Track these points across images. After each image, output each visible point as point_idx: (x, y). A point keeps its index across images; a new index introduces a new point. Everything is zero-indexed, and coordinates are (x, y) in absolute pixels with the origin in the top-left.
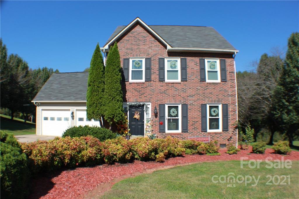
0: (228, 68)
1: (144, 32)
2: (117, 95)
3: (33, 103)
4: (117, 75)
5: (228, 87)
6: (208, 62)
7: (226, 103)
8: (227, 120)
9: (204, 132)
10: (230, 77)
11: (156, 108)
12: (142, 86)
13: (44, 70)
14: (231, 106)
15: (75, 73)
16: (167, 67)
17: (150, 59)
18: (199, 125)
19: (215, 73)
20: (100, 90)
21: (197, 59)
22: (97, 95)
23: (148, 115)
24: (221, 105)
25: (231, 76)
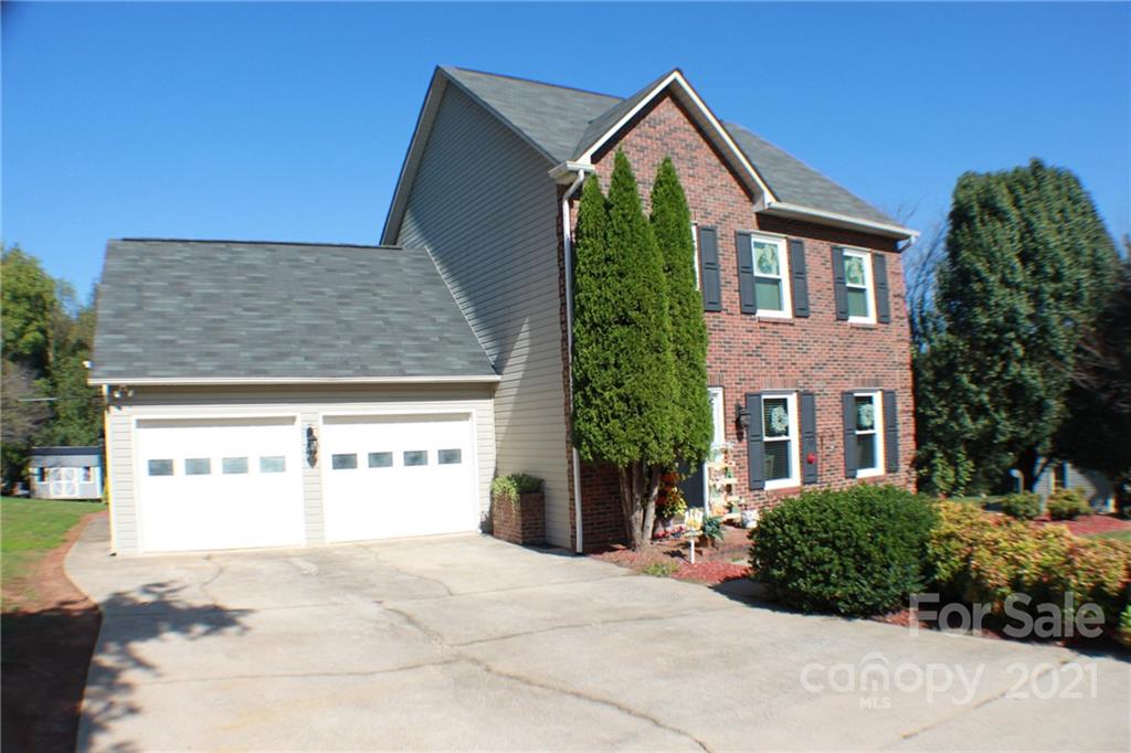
0: (891, 281)
5: (893, 339)
7: (889, 387)
8: (895, 438)
10: (895, 309)
15: (223, 246)
16: (757, 265)
17: (712, 230)
19: (860, 295)
21: (826, 248)
24: (880, 393)
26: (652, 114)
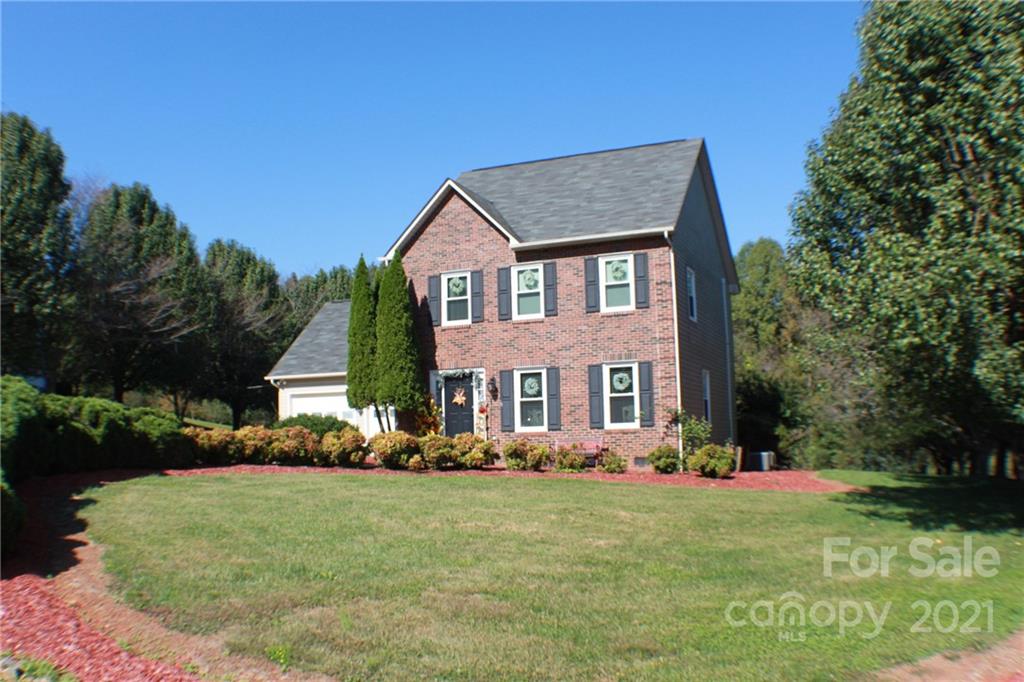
1: (467, 210)
2: (400, 357)
3: (269, 381)
4: (400, 319)
5: (653, 319)
6: (608, 263)
7: (647, 359)
8: (651, 399)
9: (596, 430)
11: (493, 380)
12: (467, 334)
13: (339, 276)
14: (659, 367)
18: (584, 413)
19: (625, 289)
20: (367, 350)
21: (578, 261)
22: (361, 360)
23: (480, 397)
25: (659, 292)
26: (443, 210)
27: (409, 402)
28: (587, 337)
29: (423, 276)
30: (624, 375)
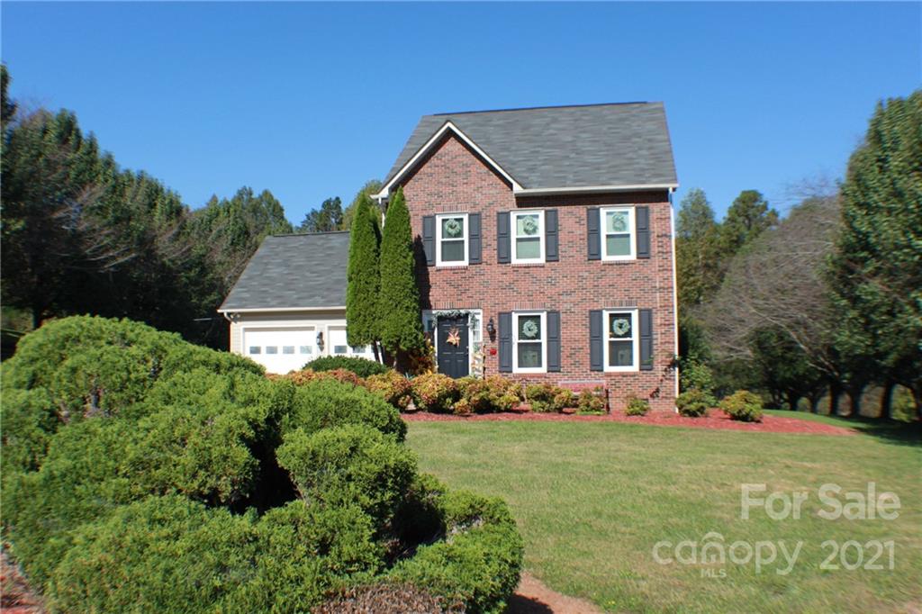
0: (655, 226)
1: (465, 153)
2: (405, 297)
3: (222, 314)
4: (405, 257)
5: (653, 269)
6: (608, 213)
7: (647, 306)
8: (651, 344)
9: (596, 372)
10: (659, 246)
11: (491, 321)
12: (463, 275)
14: (659, 314)
16: (516, 231)
17: (479, 215)
18: (585, 356)
20: (372, 289)
21: (581, 211)
22: (365, 299)
23: (477, 337)
24: (637, 311)
25: (660, 244)
26: (440, 152)
27: (414, 342)
28: (588, 284)
29: (417, 215)
30: (624, 321)
